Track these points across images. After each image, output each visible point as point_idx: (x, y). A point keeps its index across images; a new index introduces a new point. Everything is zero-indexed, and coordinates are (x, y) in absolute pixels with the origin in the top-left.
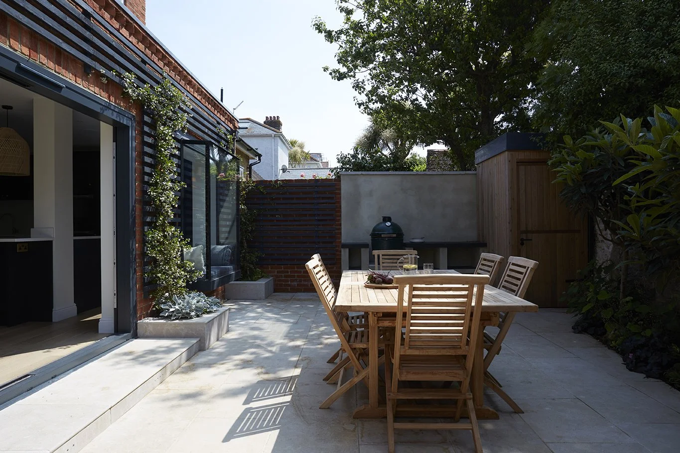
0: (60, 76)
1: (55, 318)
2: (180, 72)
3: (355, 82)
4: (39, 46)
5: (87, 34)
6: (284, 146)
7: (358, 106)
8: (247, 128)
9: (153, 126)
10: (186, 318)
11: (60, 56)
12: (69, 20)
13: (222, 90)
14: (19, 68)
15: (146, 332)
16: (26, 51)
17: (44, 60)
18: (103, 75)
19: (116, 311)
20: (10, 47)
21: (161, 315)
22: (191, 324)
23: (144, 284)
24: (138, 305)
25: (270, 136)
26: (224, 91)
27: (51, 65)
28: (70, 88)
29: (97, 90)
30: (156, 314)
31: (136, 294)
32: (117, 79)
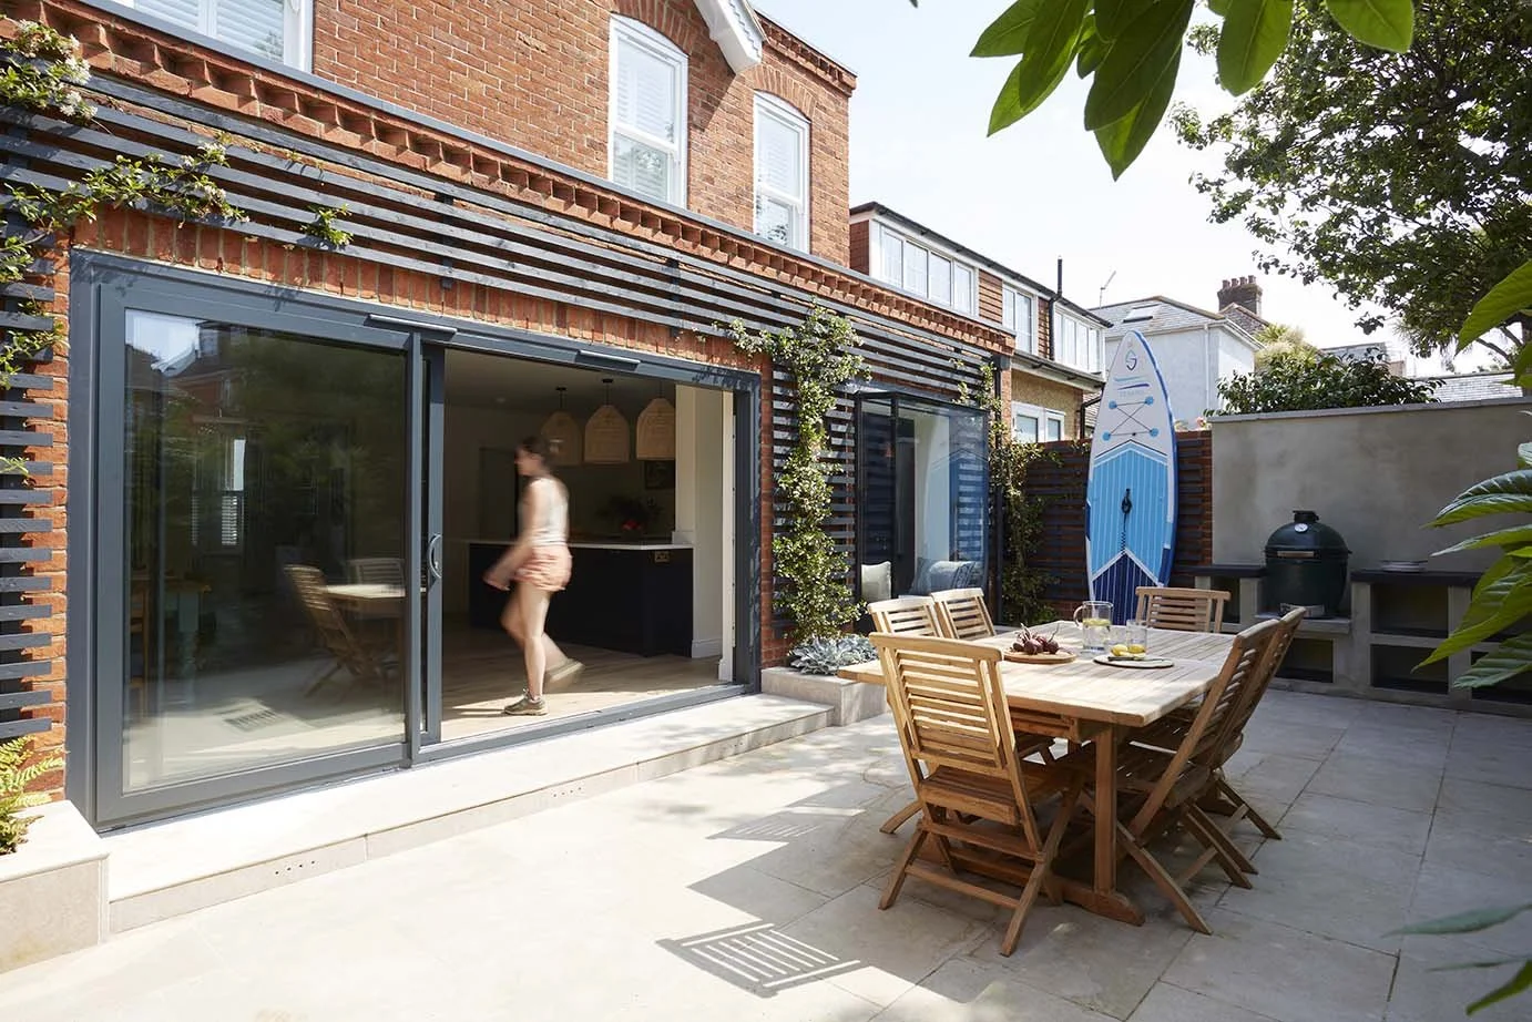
0: (634, 350)
1: (695, 655)
2: (853, 286)
3: (1249, 221)
4: (605, 325)
5: (671, 288)
6: (1238, 346)
7: (1263, 269)
8: (1151, 318)
9: (791, 383)
10: (822, 674)
11: (633, 327)
12: (644, 281)
13: (1060, 262)
14: (581, 357)
15: (771, 687)
16: (588, 334)
17: (611, 338)
18: (698, 333)
19: (734, 649)
20: (570, 336)
21: (793, 664)
22: (824, 683)
23: (775, 617)
24: (763, 647)
25: (1201, 328)
26: (1063, 263)
27: (622, 341)
28: (647, 361)
29: (690, 354)
30: (787, 663)
31: (761, 629)
32: (721, 333)
